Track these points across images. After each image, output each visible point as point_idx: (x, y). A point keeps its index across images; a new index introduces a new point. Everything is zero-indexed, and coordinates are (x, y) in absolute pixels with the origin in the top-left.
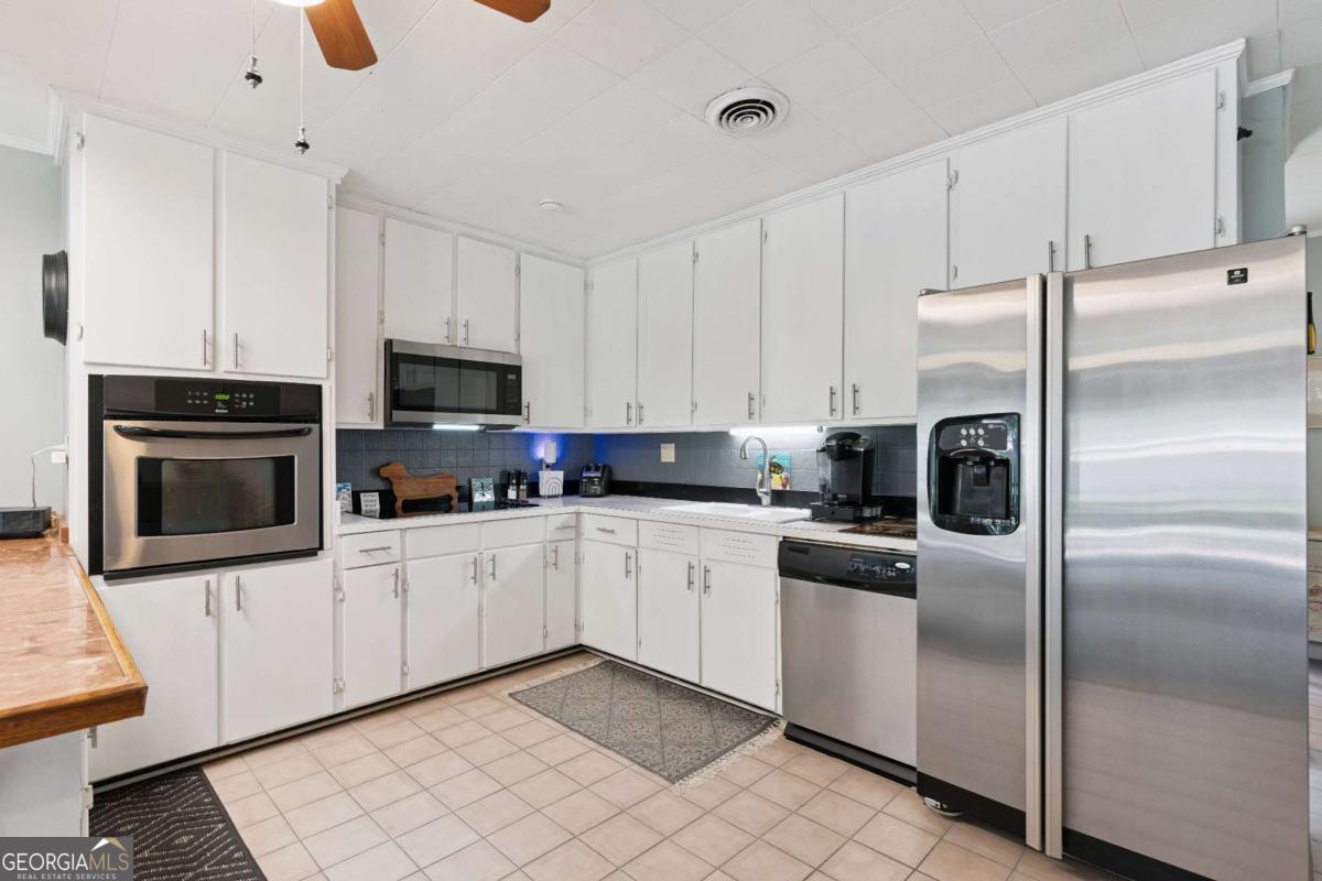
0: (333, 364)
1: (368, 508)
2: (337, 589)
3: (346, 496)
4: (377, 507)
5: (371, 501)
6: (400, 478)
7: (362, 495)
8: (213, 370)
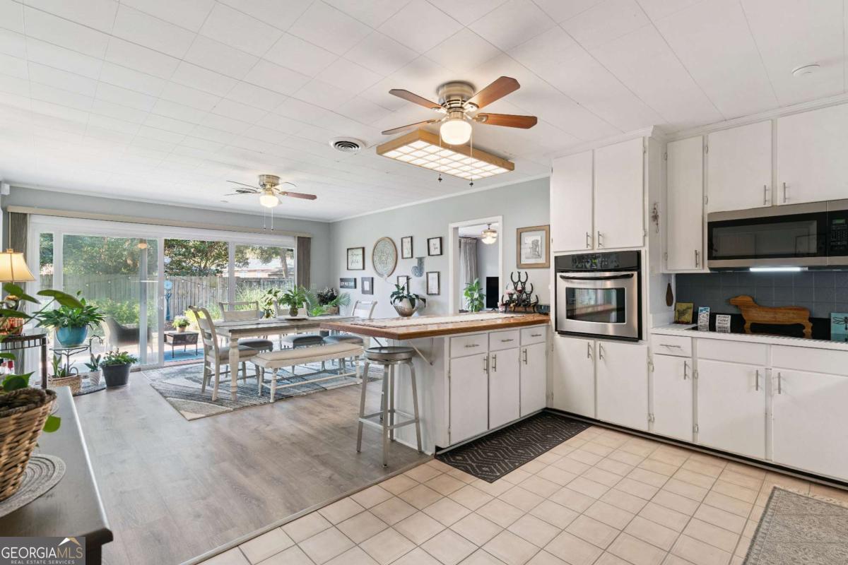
0: (647, 239)
1: (720, 325)
2: (650, 363)
3: (705, 315)
4: (729, 325)
5: (724, 321)
6: (748, 307)
7: (717, 316)
8: (593, 249)
